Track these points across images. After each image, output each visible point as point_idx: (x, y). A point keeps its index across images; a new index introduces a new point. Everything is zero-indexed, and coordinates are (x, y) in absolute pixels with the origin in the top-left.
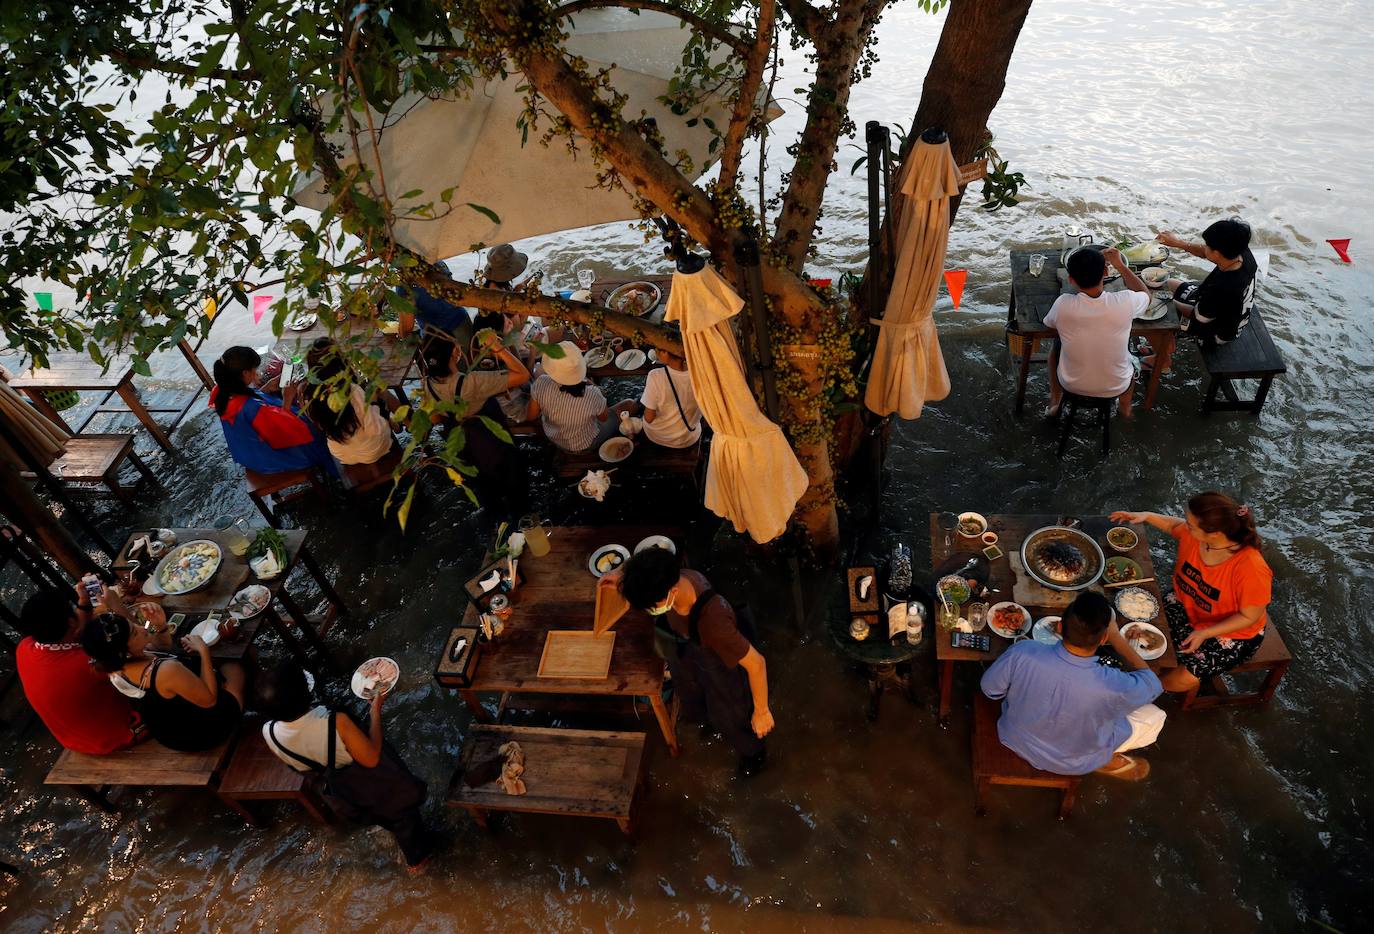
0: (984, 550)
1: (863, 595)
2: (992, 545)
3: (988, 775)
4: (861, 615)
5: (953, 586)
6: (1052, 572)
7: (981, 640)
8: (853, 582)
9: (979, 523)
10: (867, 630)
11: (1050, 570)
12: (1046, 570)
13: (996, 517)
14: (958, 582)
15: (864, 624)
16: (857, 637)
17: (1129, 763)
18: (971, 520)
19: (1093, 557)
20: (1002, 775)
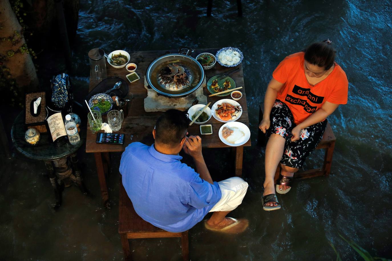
0: (127, 76)
1: (35, 112)
2: (133, 72)
3: (124, 232)
4: (33, 125)
5: (101, 102)
6: (167, 85)
7: (118, 137)
8: (29, 104)
9: (125, 58)
10: (38, 136)
11: (166, 83)
12: (163, 83)
13: (139, 53)
14: (105, 98)
15: (35, 132)
16: (30, 142)
17: (234, 222)
18: (120, 56)
19: (197, 73)
20: (135, 231)
